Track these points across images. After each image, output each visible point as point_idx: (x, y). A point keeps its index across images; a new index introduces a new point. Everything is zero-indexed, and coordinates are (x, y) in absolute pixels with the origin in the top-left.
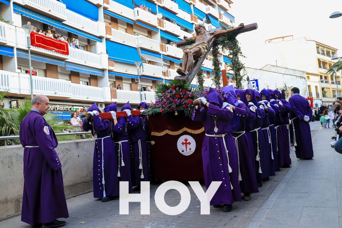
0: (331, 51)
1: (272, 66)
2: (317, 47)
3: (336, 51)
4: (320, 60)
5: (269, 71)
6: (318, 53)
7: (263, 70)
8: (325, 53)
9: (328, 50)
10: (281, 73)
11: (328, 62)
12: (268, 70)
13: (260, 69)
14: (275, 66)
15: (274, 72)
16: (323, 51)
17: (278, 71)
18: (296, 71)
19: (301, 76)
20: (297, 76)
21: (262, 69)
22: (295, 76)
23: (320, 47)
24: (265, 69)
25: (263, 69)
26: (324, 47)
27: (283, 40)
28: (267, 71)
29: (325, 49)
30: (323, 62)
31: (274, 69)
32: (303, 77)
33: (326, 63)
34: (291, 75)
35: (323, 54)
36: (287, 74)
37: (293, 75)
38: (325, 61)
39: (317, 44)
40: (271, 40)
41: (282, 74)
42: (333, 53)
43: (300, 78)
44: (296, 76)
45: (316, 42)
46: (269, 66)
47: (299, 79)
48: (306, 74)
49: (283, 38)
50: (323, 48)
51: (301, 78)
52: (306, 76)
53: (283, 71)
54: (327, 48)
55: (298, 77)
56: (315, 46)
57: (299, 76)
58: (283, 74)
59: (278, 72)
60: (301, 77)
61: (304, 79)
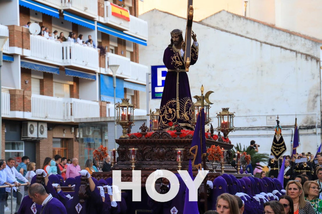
1: (234, 15)
5: (222, 30)
7: (208, 25)
10: (257, 40)
12: (222, 26)
14: (240, 17)
15: (237, 34)
17: (247, 33)
18: (296, 37)
19: (308, 53)
20: (297, 52)
21: (204, 22)
22: (291, 50)
24: (213, 23)
25: (207, 22)
28: (218, 29)
31: (236, 26)
32: (312, 57)
34: (282, 47)
36: (271, 45)
37: (286, 49)
41: (259, 43)
43: (304, 56)
44: (294, 51)
46: (224, 15)
47: (302, 60)
51: (309, 58)
53: (262, 33)
55: (299, 55)
57: (302, 54)
58: (261, 42)
59: (248, 36)
60: (309, 55)
61: (314, 61)
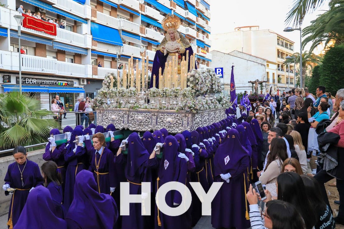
0: (289, 43)
1: (239, 52)
2: (278, 39)
3: (293, 44)
4: (279, 50)
5: (235, 56)
6: (278, 44)
7: (230, 55)
8: (284, 45)
9: (287, 42)
10: (246, 60)
11: (285, 53)
13: (228, 54)
14: (241, 52)
15: (240, 58)
16: (283, 43)
17: (243, 57)
20: (258, 63)
23: (280, 39)
24: (232, 54)
26: (284, 40)
27: (250, 30)
29: (284, 41)
30: (281, 52)
31: (240, 55)
32: (263, 65)
33: (284, 54)
34: (254, 62)
35: (282, 45)
36: (250, 61)
37: (255, 62)
38: (283, 52)
39: (278, 37)
40: (240, 28)
42: (290, 45)
43: (261, 64)
45: (278, 35)
46: (235, 51)
47: (260, 66)
48: (266, 62)
49: (250, 27)
50: (282, 40)
52: (266, 64)
53: (247, 57)
54: (286, 40)
56: (276, 38)
57: (260, 64)
61: (264, 66)
